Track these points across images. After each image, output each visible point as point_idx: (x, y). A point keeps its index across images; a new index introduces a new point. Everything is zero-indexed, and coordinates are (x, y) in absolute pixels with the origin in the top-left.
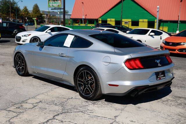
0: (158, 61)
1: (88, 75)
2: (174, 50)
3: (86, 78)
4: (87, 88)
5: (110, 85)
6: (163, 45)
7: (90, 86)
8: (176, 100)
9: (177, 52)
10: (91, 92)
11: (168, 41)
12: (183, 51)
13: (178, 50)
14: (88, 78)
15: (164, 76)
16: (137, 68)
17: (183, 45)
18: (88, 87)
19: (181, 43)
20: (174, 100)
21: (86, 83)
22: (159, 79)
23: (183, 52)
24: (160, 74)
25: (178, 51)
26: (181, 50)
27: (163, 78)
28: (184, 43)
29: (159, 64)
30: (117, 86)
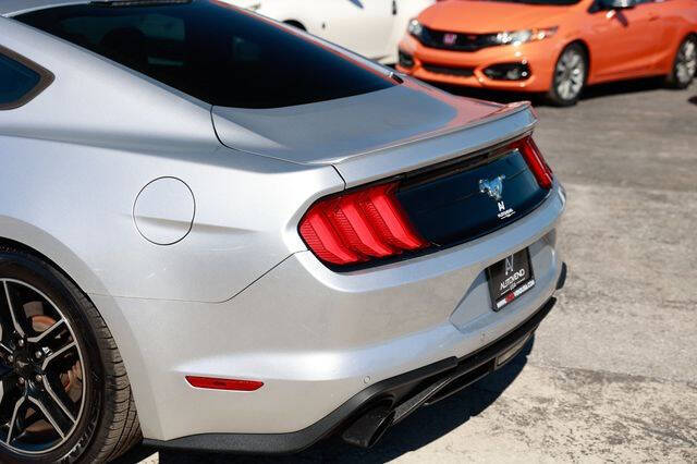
0: (494, 188)
1: (31, 308)
2: (468, 70)
3: (17, 327)
4: (27, 404)
5: (197, 381)
6: (413, 46)
7: (48, 388)
8: (584, 397)
9: (480, 79)
10: (66, 426)
11: (436, 25)
12: (506, 74)
13: (484, 71)
14: (31, 332)
15: (530, 276)
16: (382, 251)
17: (508, 43)
18: (39, 392)
19: (495, 34)
20: (572, 398)
21: (22, 364)
22: (504, 302)
23: (509, 80)
24: (509, 267)
25: (487, 75)
26: (500, 70)
27: (525, 288)
28: (511, 32)
29: (501, 206)
30: (252, 386)
